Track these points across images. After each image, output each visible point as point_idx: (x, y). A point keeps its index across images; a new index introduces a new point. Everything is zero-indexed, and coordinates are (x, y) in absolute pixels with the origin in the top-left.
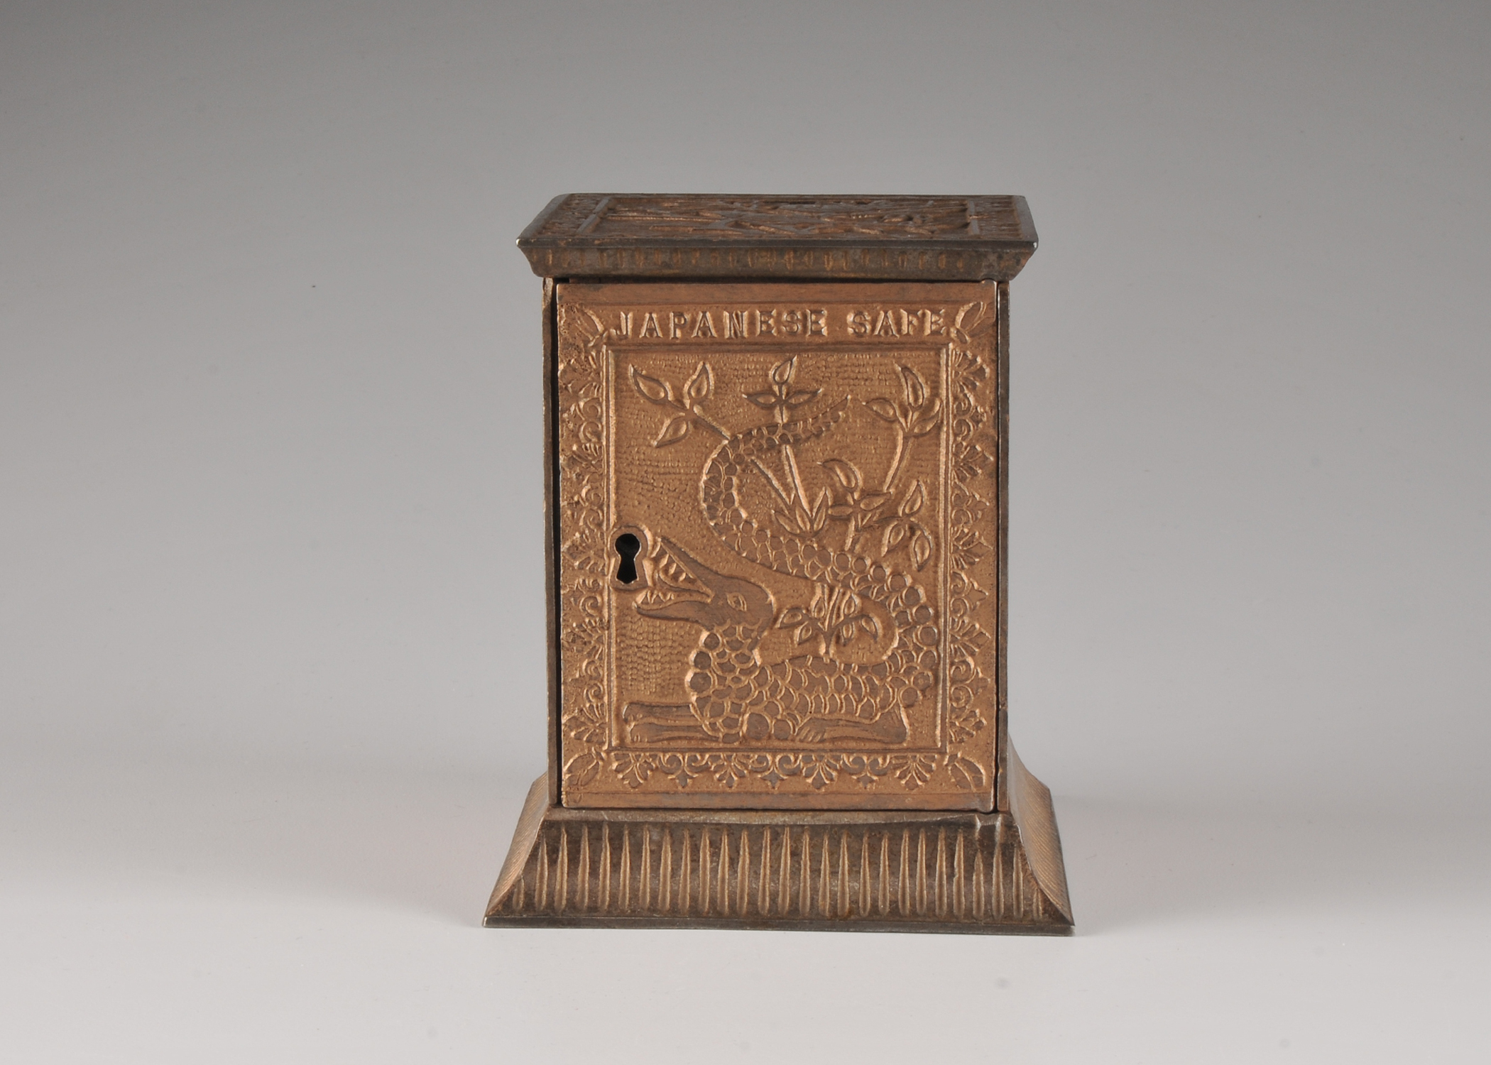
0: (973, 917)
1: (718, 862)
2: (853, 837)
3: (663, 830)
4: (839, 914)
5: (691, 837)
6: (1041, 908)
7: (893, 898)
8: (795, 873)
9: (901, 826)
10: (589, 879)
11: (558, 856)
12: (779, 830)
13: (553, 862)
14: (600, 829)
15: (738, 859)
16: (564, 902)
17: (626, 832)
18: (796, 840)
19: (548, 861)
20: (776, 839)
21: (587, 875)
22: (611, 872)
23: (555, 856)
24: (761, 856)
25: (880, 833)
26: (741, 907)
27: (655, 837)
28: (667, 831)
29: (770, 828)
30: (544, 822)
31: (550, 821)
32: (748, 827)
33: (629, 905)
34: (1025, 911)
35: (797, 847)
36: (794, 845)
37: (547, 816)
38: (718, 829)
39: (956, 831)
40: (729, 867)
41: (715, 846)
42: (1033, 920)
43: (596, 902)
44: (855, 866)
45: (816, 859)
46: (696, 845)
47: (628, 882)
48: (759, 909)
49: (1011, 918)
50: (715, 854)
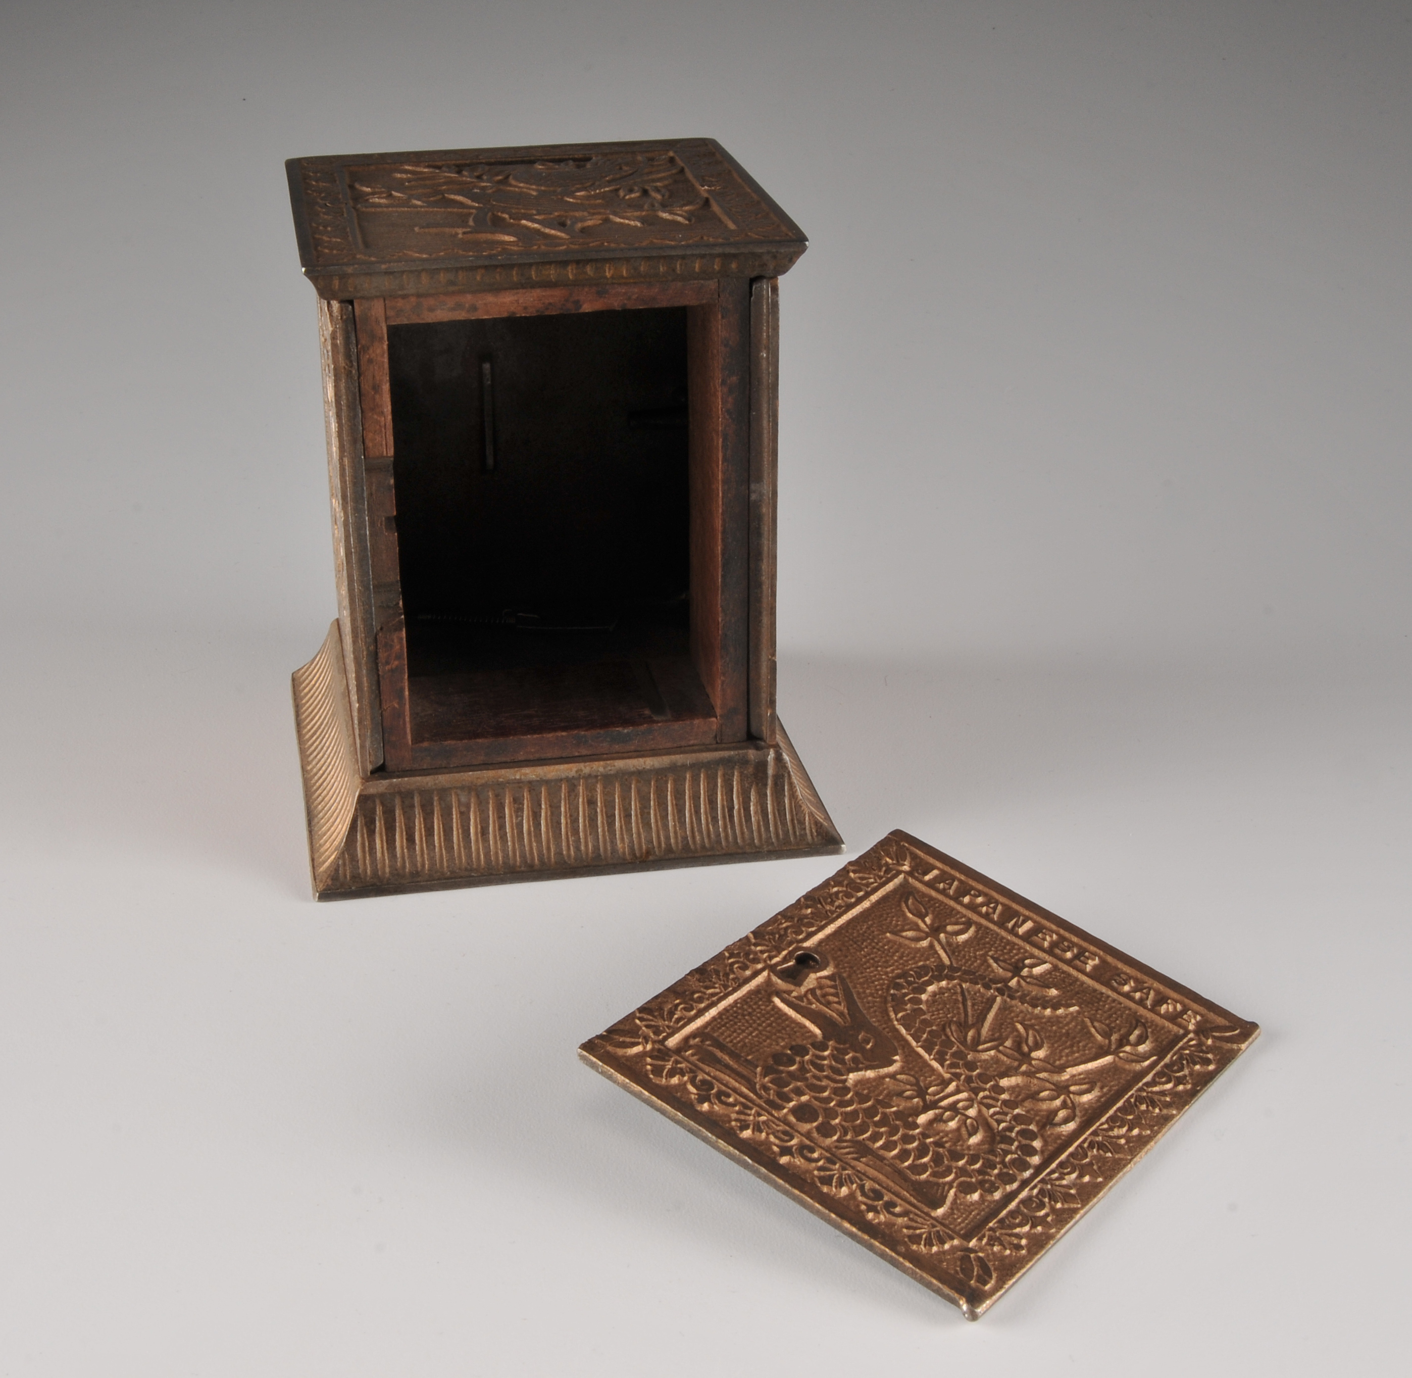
0: (756, 847)
1: (523, 816)
2: (642, 782)
3: (469, 792)
4: (638, 855)
5: (497, 796)
6: (814, 831)
7: (683, 834)
8: (593, 820)
9: (684, 767)
10: (407, 844)
11: (375, 826)
12: (576, 782)
13: (371, 832)
14: (413, 798)
15: (540, 812)
16: (387, 870)
17: (436, 798)
18: (591, 789)
19: (367, 832)
20: (574, 790)
21: (405, 841)
22: (426, 836)
23: (372, 827)
24: (560, 807)
25: (666, 776)
26: (549, 858)
27: (463, 799)
28: (473, 794)
29: (567, 781)
30: (360, 796)
31: (366, 795)
32: (547, 782)
33: (448, 867)
34: (801, 835)
35: (592, 796)
36: (590, 795)
37: (362, 790)
38: (520, 787)
39: (733, 768)
40: (533, 820)
41: (517, 801)
42: (808, 844)
43: (416, 866)
44: (645, 808)
45: (609, 805)
46: (501, 803)
47: (443, 844)
48: (566, 858)
49: (790, 843)
50: (519, 811)
